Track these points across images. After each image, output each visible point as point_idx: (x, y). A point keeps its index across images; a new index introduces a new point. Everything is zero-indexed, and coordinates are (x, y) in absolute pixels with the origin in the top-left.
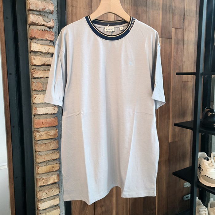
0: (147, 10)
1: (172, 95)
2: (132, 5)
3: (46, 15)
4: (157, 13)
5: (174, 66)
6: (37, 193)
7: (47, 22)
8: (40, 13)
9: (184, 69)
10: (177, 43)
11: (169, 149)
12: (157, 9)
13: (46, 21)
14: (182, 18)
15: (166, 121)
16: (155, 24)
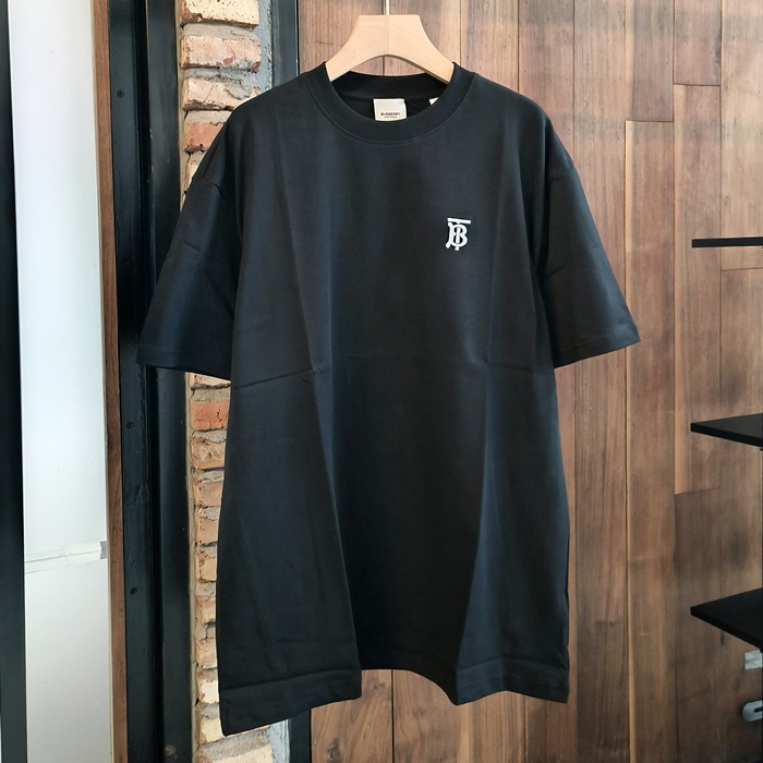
0: (578, 31)
1: (682, 320)
2: (523, 20)
3: (236, 77)
4: (614, 39)
5: (686, 216)
6: (196, 645)
7: (239, 99)
8: (217, 71)
9: (726, 226)
10: (696, 134)
11: (678, 519)
12: (614, 28)
13: (236, 94)
14: (712, 49)
15: (660, 412)
16: (607, 76)
